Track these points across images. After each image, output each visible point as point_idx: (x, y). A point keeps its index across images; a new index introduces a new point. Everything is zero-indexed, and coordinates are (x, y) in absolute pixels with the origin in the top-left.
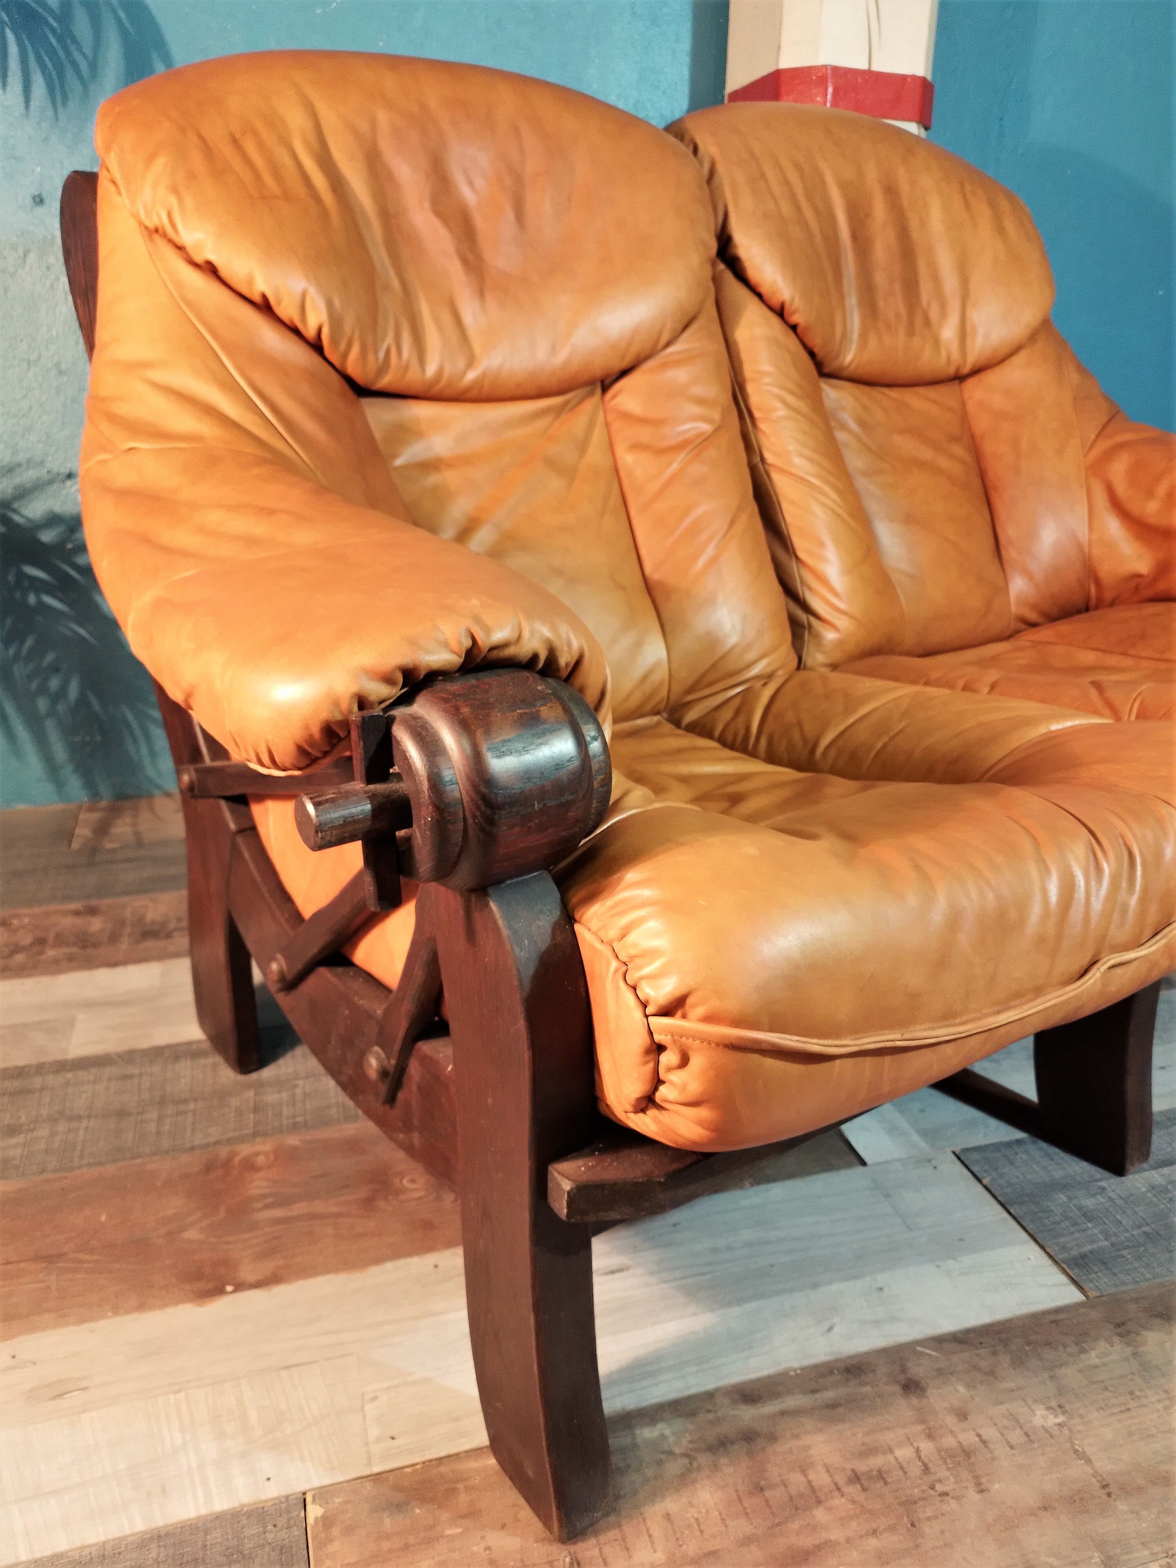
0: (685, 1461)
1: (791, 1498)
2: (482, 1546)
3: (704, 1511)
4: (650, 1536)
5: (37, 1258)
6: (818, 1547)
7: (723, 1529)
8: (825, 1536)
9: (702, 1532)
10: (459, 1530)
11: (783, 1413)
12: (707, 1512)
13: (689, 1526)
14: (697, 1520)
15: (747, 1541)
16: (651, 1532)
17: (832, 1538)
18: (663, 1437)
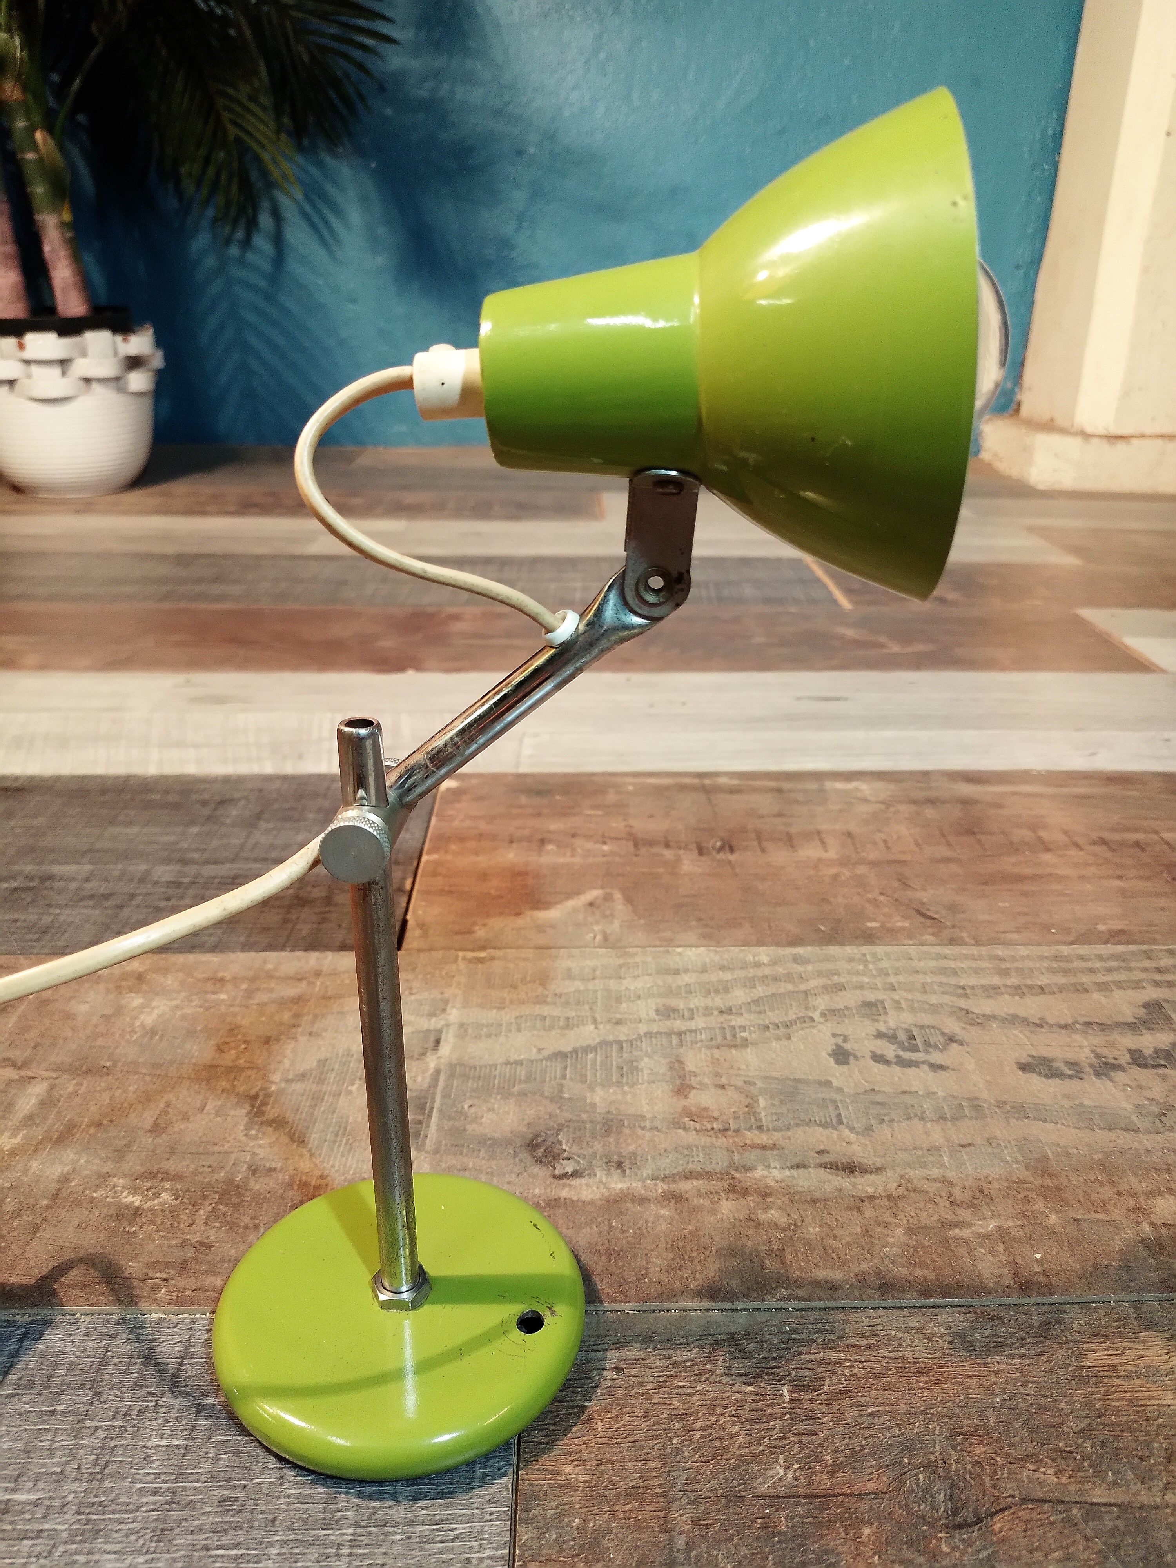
0: (883, 807)
1: (1012, 843)
2: (624, 824)
3: (895, 837)
4: (823, 843)
5: (229, 641)
6: (1038, 876)
7: (916, 849)
8: (1048, 870)
9: (888, 848)
10: (600, 813)
11: (1015, 794)
12: (899, 838)
13: (875, 843)
14: (885, 841)
15: (946, 860)
16: (825, 840)
17: (1059, 872)
18: (857, 789)
